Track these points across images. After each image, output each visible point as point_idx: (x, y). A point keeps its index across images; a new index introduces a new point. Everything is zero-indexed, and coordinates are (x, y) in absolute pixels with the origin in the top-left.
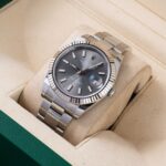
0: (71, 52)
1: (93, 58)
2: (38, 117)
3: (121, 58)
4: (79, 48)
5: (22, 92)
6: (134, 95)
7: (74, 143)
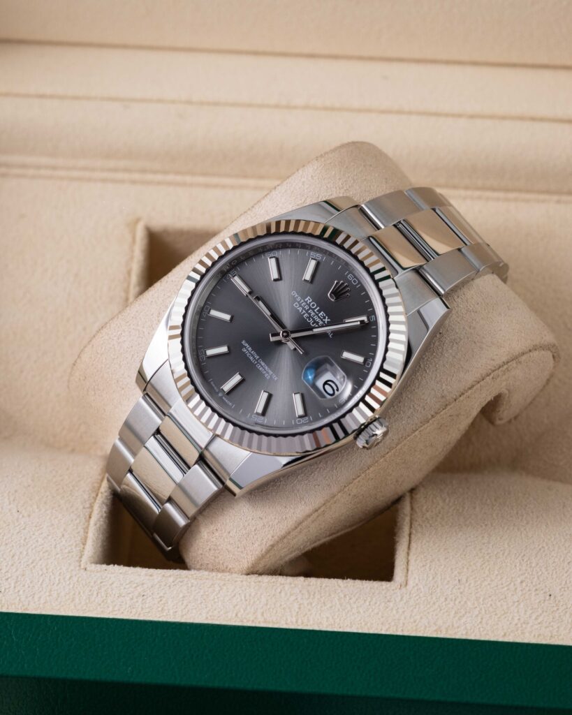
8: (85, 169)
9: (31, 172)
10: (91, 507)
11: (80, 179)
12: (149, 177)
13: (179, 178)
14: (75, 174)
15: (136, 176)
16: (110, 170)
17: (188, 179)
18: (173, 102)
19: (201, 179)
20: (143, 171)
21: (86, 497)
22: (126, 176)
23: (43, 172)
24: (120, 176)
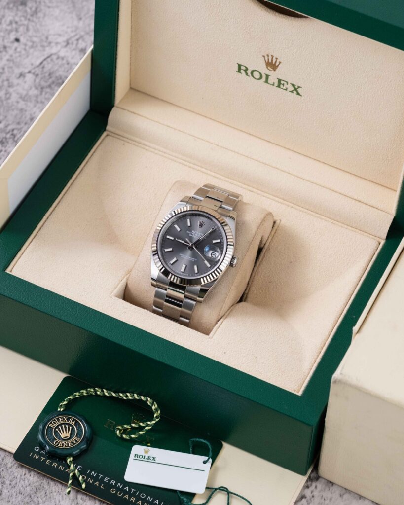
0: (173, 223)
1: (201, 225)
2: (155, 312)
3: (234, 216)
4: (181, 217)
5: (126, 286)
6: (260, 250)
7: (207, 332)
8: (175, 157)
9: (156, 152)
10: (124, 277)
11: (172, 160)
12: (196, 167)
13: (205, 171)
14: (171, 157)
15: (192, 165)
16: (184, 160)
17: (209, 172)
18: (212, 143)
19: (213, 174)
20: (195, 164)
21: (124, 273)
22: (188, 164)
23: (160, 153)
24: (186, 163)
